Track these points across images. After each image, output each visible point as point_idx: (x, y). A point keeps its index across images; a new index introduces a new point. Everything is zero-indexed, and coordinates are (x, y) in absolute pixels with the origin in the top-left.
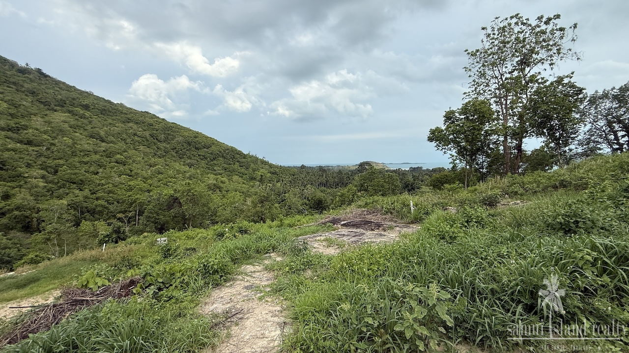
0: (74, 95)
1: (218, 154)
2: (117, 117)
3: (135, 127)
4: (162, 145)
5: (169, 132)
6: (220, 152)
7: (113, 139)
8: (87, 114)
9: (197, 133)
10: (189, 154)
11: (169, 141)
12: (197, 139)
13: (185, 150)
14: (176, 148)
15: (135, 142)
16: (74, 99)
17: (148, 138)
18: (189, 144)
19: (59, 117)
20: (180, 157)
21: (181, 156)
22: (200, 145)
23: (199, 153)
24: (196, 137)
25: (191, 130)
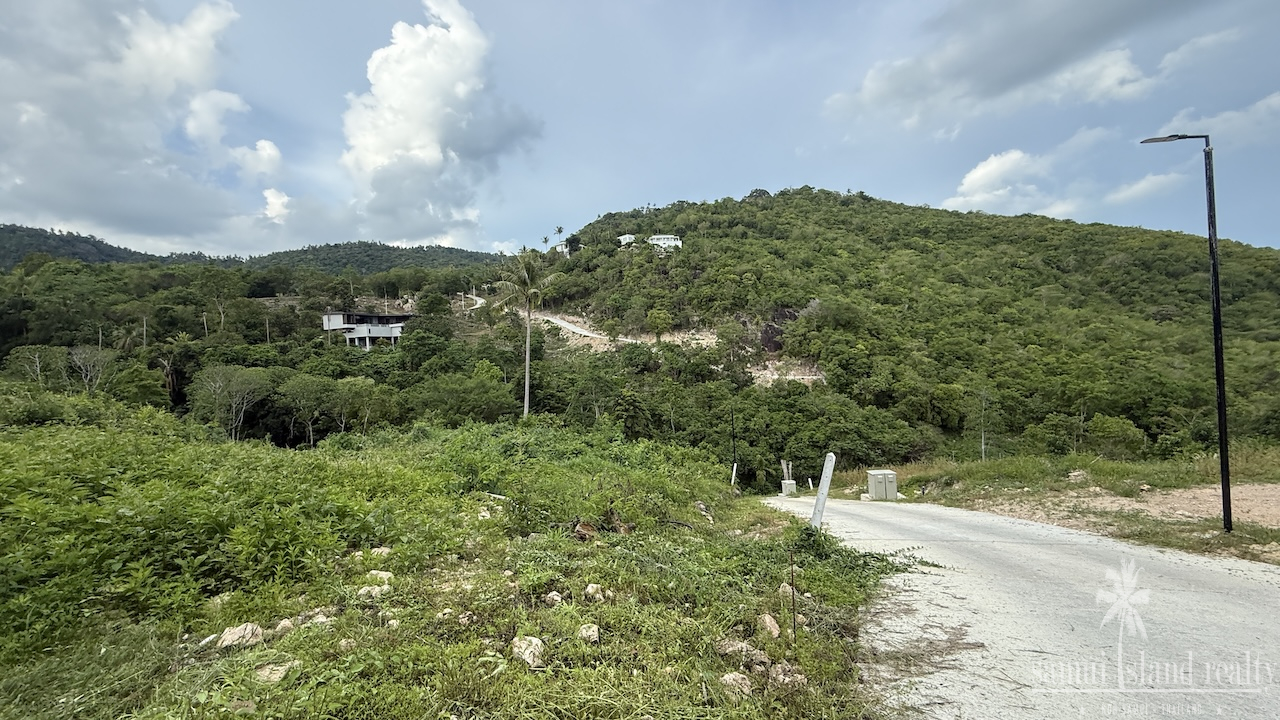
0: (906, 217)
1: (1248, 281)
2: (975, 238)
3: (1011, 250)
4: (1075, 279)
5: (1087, 247)
6: (1259, 275)
7: (979, 279)
8: (930, 244)
9: (1168, 235)
10: (1148, 293)
11: (1088, 268)
12: (1169, 251)
13: (1136, 284)
14: (1108, 282)
15: (1016, 281)
16: (907, 224)
17: (1041, 267)
18: (1147, 266)
19: (903, 257)
20: (1121, 302)
21: (1124, 298)
22: (1181, 266)
23: (1180, 286)
24: (1165, 246)
25: (1145, 232)
